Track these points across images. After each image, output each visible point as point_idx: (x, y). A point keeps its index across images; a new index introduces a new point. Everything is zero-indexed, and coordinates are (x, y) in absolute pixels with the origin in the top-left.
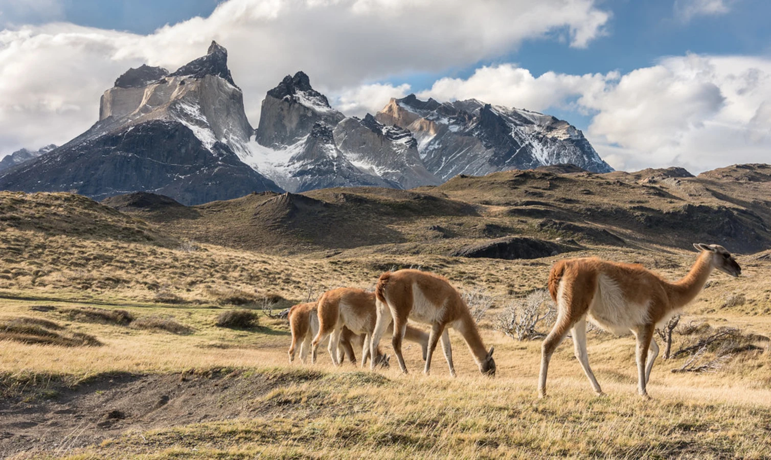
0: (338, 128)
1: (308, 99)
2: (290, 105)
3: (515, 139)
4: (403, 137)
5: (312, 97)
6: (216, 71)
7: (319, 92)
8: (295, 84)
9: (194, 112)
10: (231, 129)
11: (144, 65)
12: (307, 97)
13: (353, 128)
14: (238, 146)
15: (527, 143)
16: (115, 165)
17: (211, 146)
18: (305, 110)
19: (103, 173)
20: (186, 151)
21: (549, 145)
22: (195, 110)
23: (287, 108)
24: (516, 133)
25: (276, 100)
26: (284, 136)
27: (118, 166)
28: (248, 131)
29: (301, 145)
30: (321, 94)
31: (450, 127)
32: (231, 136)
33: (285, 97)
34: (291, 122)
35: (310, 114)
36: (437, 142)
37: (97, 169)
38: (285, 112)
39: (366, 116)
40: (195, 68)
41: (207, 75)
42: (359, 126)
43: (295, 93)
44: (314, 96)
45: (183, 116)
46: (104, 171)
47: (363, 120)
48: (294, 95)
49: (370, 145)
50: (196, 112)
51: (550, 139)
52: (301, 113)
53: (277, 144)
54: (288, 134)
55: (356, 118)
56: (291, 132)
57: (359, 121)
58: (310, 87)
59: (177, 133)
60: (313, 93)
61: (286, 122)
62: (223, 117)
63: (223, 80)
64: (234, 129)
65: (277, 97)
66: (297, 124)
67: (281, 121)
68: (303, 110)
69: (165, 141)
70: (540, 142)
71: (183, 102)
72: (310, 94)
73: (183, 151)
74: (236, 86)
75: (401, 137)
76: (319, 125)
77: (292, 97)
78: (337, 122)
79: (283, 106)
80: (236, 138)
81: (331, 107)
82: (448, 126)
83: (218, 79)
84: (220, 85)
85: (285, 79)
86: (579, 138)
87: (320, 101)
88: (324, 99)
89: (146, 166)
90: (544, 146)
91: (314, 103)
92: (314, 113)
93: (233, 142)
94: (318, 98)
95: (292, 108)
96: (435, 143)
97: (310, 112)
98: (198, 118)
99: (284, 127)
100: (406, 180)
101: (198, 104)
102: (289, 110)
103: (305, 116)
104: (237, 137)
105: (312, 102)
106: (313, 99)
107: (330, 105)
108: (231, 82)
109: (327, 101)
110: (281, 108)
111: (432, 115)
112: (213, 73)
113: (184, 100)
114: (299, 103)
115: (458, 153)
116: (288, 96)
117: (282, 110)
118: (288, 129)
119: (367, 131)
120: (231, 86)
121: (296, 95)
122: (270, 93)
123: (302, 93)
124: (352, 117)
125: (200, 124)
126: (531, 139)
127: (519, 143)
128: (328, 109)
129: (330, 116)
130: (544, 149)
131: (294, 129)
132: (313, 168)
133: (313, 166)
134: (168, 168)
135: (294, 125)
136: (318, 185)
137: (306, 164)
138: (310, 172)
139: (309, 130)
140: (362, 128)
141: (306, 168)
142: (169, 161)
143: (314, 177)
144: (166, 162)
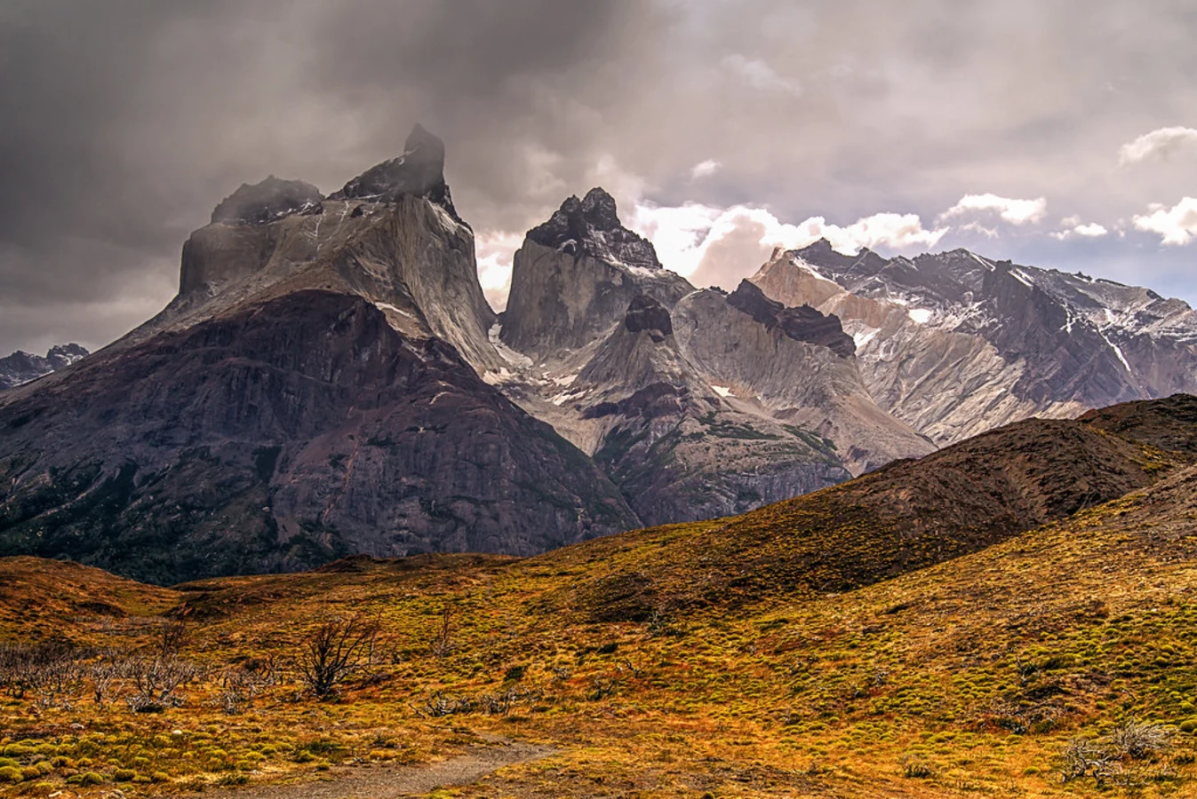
0: (680, 311)
1: (614, 249)
2: (576, 262)
5: (622, 245)
7: (636, 232)
8: (587, 215)
9: (383, 274)
11: (271, 176)
12: (611, 244)
16: (229, 385)
18: (607, 273)
19: (205, 402)
20: (371, 356)
22: (384, 269)
23: (568, 268)
25: (545, 249)
26: (563, 329)
27: (234, 388)
30: (642, 238)
31: (912, 311)
33: (565, 244)
34: (577, 298)
35: (617, 281)
37: (194, 393)
38: (565, 277)
39: (740, 285)
40: (383, 181)
41: (407, 197)
42: (724, 307)
43: (586, 235)
44: (627, 242)
45: (362, 282)
46: (207, 397)
47: (734, 293)
48: (585, 239)
50: (388, 274)
52: (600, 278)
54: (572, 325)
55: (718, 289)
56: (578, 320)
57: (725, 296)
58: (616, 223)
59: (353, 318)
60: (624, 235)
61: (566, 298)
62: (437, 286)
63: (434, 208)
65: (547, 243)
66: (591, 302)
67: (557, 296)
68: (603, 270)
71: (360, 255)
72: (618, 239)
73: (365, 356)
74: (459, 221)
76: (642, 305)
77: (581, 243)
78: (676, 298)
79: (560, 264)
81: (662, 267)
82: (906, 310)
83: (426, 205)
84: (430, 219)
85: (565, 204)
87: (639, 253)
88: (648, 250)
89: (291, 389)
91: (628, 257)
92: (627, 280)
94: (635, 246)
95: (579, 268)
97: (619, 276)
98: (391, 288)
99: (562, 308)
100: (837, 428)
102: (573, 272)
103: (609, 285)
106: (624, 249)
107: (660, 262)
108: (451, 210)
109: (653, 253)
110: (556, 267)
113: (361, 249)
114: (596, 257)
116: (572, 241)
117: (559, 271)
118: (570, 313)
119: (742, 320)
120: (450, 221)
121: (590, 240)
122: (533, 234)
123: (600, 234)
124: (708, 288)
128: (657, 271)
129: (660, 286)
131: (583, 314)
132: (629, 399)
133: (630, 395)
134: (334, 393)
135: (584, 304)
136: (644, 436)
137: (613, 391)
138: (623, 407)
139: (615, 316)
140: (732, 312)
141: (615, 398)
142: (336, 378)
143: (633, 419)
144: (331, 381)
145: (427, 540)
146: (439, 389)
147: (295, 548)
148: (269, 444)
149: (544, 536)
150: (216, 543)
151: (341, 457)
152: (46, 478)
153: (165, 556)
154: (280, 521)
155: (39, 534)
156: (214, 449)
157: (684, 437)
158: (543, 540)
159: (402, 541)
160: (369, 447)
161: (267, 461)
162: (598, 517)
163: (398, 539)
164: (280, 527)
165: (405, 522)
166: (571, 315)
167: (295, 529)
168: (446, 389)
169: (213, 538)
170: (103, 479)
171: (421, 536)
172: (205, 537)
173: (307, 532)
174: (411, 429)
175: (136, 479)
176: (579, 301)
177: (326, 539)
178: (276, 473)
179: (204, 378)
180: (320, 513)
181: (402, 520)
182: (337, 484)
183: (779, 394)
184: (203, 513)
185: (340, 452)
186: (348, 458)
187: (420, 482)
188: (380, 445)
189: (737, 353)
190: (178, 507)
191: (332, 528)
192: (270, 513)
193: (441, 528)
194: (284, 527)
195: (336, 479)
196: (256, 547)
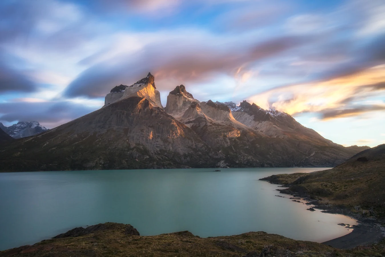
2: (179, 97)
13: (204, 106)
25: (173, 95)
27: (118, 116)
33: (177, 94)
40: (144, 81)
49: (211, 112)
52: (184, 100)
53: (175, 112)
54: (179, 108)
60: (187, 93)
61: (178, 104)
66: (183, 104)
68: (184, 98)
77: (180, 94)
89: (131, 116)
99: (177, 105)
102: (179, 99)
117: (176, 99)
131: (181, 106)
132: (195, 120)
133: (194, 119)
134: (140, 117)
135: (181, 105)
136: (200, 126)
137: (191, 119)
138: (194, 121)
139: (187, 107)
140: (207, 106)
141: (191, 120)
142: (140, 114)
143: (196, 124)
144: (139, 115)
145: (163, 147)
146: (161, 116)
147: (135, 149)
148: (126, 128)
149: (187, 145)
150: (117, 149)
151: (143, 130)
152: (76, 136)
153: (105, 152)
154: (131, 143)
155: (73, 148)
156: (114, 129)
157: (208, 126)
158: (187, 146)
159: (158, 147)
160: (148, 128)
161: (126, 131)
162: (197, 141)
163: (157, 147)
164: (131, 144)
165: (158, 143)
166: (179, 106)
167: (134, 145)
168: (162, 116)
169: (116, 147)
170: (89, 136)
171: (162, 146)
172: (114, 147)
173: (137, 146)
174: (157, 124)
175: (97, 135)
176: (180, 104)
177: (141, 147)
178: (129, 133)
179: (112, 114)
180: (139, 142)
181: (157, 143)
182: (143, 135)
183: (219, 120)
184: (113, 142)
185: (143, 129)
186: (144, 130)
187: (160, 135)
188: (151, 127)
189: (209, 113)
190: (107, 141)
191: (142, 145)
192: (128, 141)
193: (166, 144)
194: (132, 145)
195: (142, 134)
196: (126, 149)
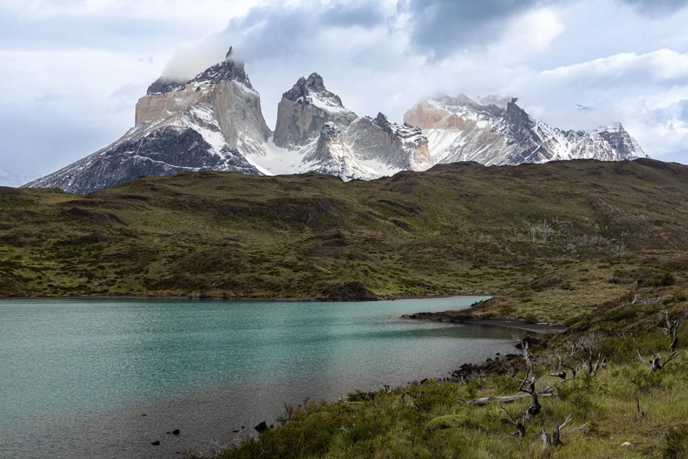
0: (350, 128)
1: (321, 100)
3: (538, 134)
4: (413, 135)
5: (325, 98)
6: (233, 76)
7: (332, 92)
8: (309, 86)
9: (207, 117)
10: (247, 132)
12: (320, 98)
13: (365, 127)
14: (254, 148)
15: (550, 137)
16: (133, 168)
17: (220, 149)
18: (317, 111)
20: (196, 154)
21: (575, 140)
22: (208, 114)
23: (300, 110)
24: (539, 129)
25: (290, 102)
26: (298, 138)
28: (266, 133)
29: (314, 146)
30: (335, 95)
31: (478, 122)
32: (247, 138)
33: (298, 99)
34: (304, 124)
35: (321, 115)
36: (463, 139)
37: (118, 172)
38: (299, 114)
39: (378, 115)
40: (212, 74)
41: (222, 81)
42: (371, 125)
43: (308, 95)
44: (328, 97)
45: (197, 121)
47: (375, 119)
48: (307, 97)
49: (381, 144)
50: (209, 117)
51: (577, 133)
52: (314, 114)
53: (291, 145)
54: (302, 136)
55: (369, 117)
56: (305, 133)
57: (371, 120)
58: (323, 88)
59: (188, 138)
60: (327, 93)
61: (299, 123)
62: (239, 120)
63: (239, 84)
64: (250, 132)
65: (291, 99)
66: (311, 125)
67: (295, 122)
68: (315, 111)
69: (176, 145)
70: (566, 136)
71: (197, 108)
72: (324, 95)
73: (193, 154)
74: (253, 90)
75: (411, 136)
76: (328, 126)
77: (305, 99)
78: (350, 121)
79: (297, 108)
80: (251, 140)
81: (344, 108)
82: (475, 123)
83: (234, 84)
84: (236, 90)
85: (299, 81)
86: (618, 130)
87: (334, 102)
88: (338, 100)
90: (569, 141)
91: (328, 104)
92: (326, 114)
93: (249, 144)
94: (332, 98)
95: (305, 110)
96: (461, 139)
97: (323, 113)
98: (210, 123)
99: (297, 128)
101: (212, 109)
102: (302, 112)
103: (318, 117)
104: (253, 139)
105: (325, 102)
106: (326, 100)
107: (343, 105)
108: (249, 86)
109: (340, 101)
110: (295, 110)
111: (461, 111)
112: (229, 77)
113: (197, 105)
114: (312, 105)
115: (480, 150)
116: (302, 98)
117: (296, 112)
118: (301, 131)
119: (379, 130)
120: (247, 90)
121: (310, 97)
122: (285, 95)
123: (315, 94)
124: (364, 117)
125: (213, 128)
126: (556, 134)
127: (541, 139)
128: (342, 109)
129: (342, 117)
130: (569, 144)
131: (307, 130)
135: (307, 126)
140: (374, 127)
